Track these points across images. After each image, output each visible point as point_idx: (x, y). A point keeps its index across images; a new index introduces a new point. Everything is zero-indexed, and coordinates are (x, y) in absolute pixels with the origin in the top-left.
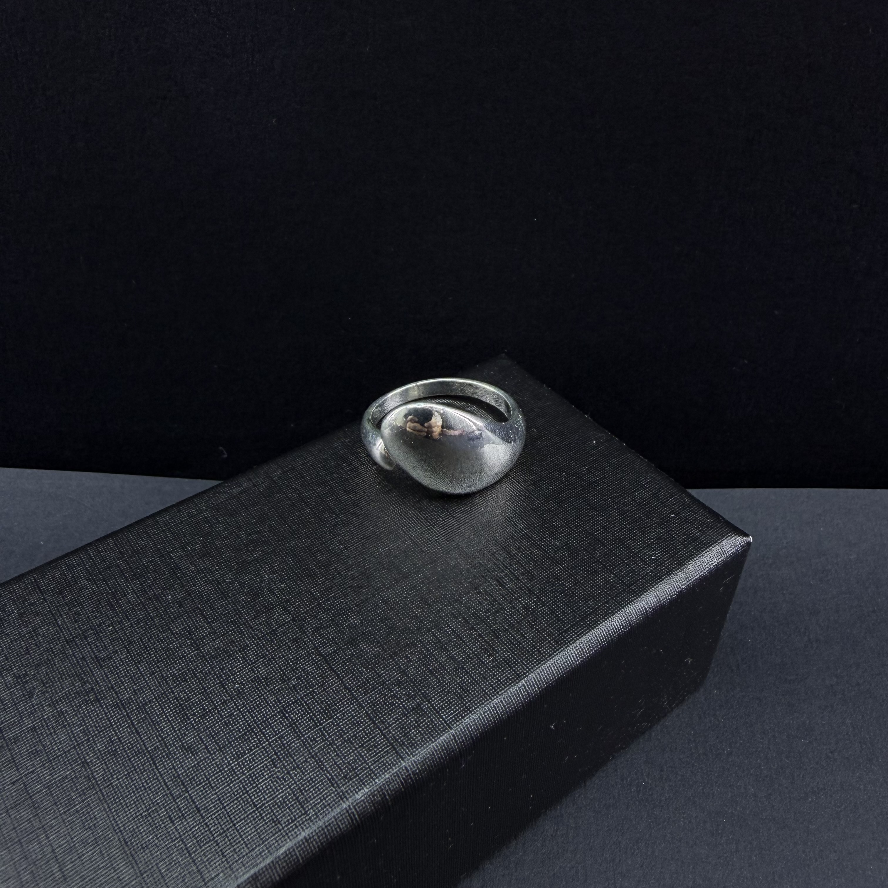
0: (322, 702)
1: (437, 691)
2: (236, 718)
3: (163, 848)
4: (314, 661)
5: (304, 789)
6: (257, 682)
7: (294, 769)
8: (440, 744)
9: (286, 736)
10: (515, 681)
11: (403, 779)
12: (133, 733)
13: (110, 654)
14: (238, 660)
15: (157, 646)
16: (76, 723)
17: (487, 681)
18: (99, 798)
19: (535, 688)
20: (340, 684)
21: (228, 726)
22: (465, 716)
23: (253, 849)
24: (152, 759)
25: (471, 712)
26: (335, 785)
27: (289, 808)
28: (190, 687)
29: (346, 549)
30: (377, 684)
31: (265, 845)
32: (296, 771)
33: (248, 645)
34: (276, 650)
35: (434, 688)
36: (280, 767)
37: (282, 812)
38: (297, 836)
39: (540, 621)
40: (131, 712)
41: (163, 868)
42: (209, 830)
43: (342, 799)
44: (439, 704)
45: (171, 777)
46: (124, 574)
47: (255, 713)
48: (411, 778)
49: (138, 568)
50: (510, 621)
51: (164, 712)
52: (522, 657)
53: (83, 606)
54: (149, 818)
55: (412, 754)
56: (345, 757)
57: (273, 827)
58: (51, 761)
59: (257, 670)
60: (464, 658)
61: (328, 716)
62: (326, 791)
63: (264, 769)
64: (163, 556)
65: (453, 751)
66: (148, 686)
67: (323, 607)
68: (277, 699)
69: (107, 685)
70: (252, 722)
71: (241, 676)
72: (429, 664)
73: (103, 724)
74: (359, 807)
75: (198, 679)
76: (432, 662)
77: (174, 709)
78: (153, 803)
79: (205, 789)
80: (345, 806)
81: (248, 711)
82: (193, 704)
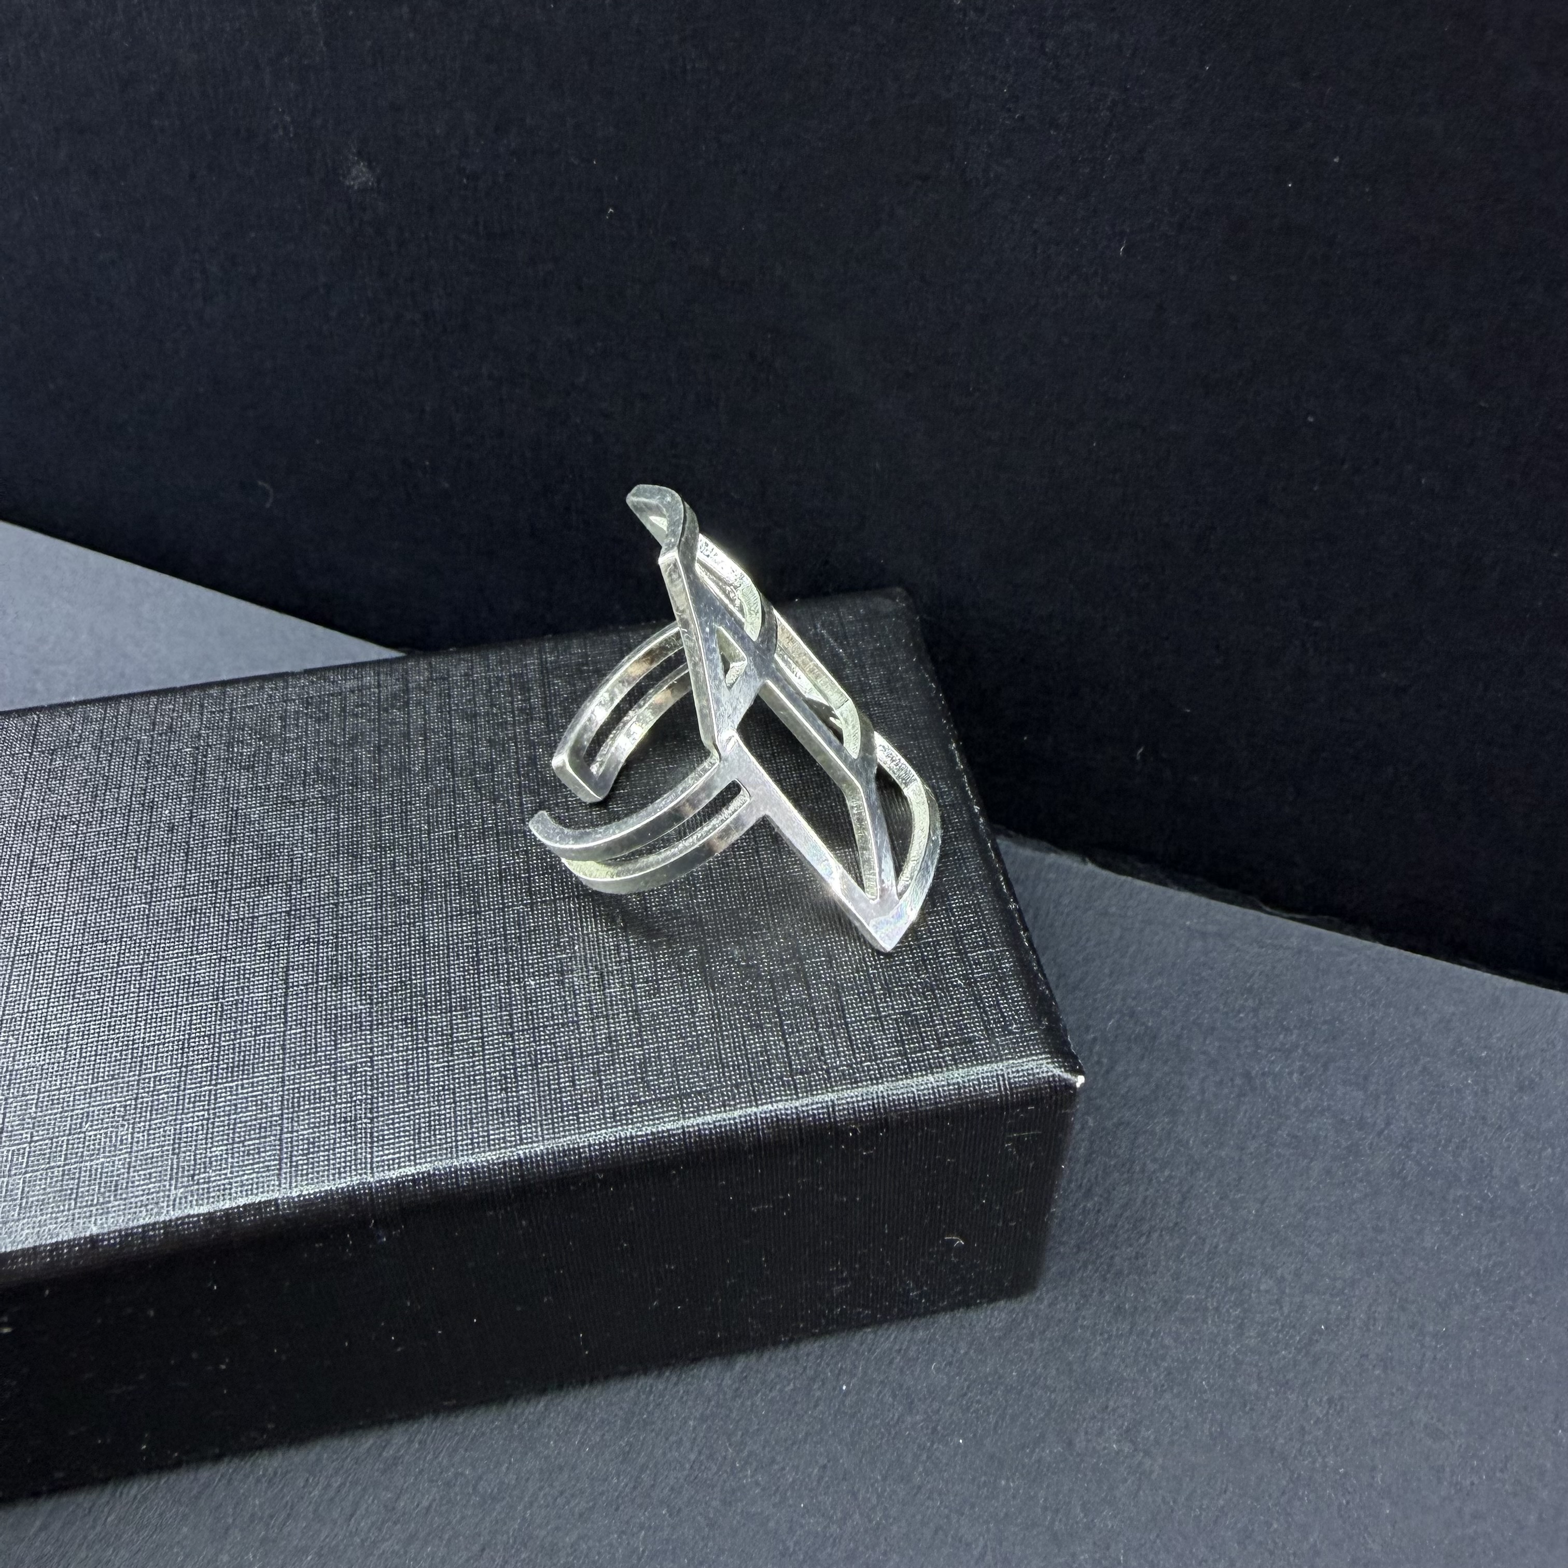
1: (394, 1109)
2: (125, 1024)
4: (272, 986)
6: (184, 984)
7: (143, 1132)
9: (166, 1079)
14: (184, 940)
15: (107, 876)
17: (472, 1128)
20: (279, 1037)
30: (325, 1060)
32: (143, 1136)
35: (393, 1104)
39: (615, 1069)
44: (383, 1131)
51: (54, 973)
56: (212, 1148)
59: (195, 967)
60: (464, 1077)
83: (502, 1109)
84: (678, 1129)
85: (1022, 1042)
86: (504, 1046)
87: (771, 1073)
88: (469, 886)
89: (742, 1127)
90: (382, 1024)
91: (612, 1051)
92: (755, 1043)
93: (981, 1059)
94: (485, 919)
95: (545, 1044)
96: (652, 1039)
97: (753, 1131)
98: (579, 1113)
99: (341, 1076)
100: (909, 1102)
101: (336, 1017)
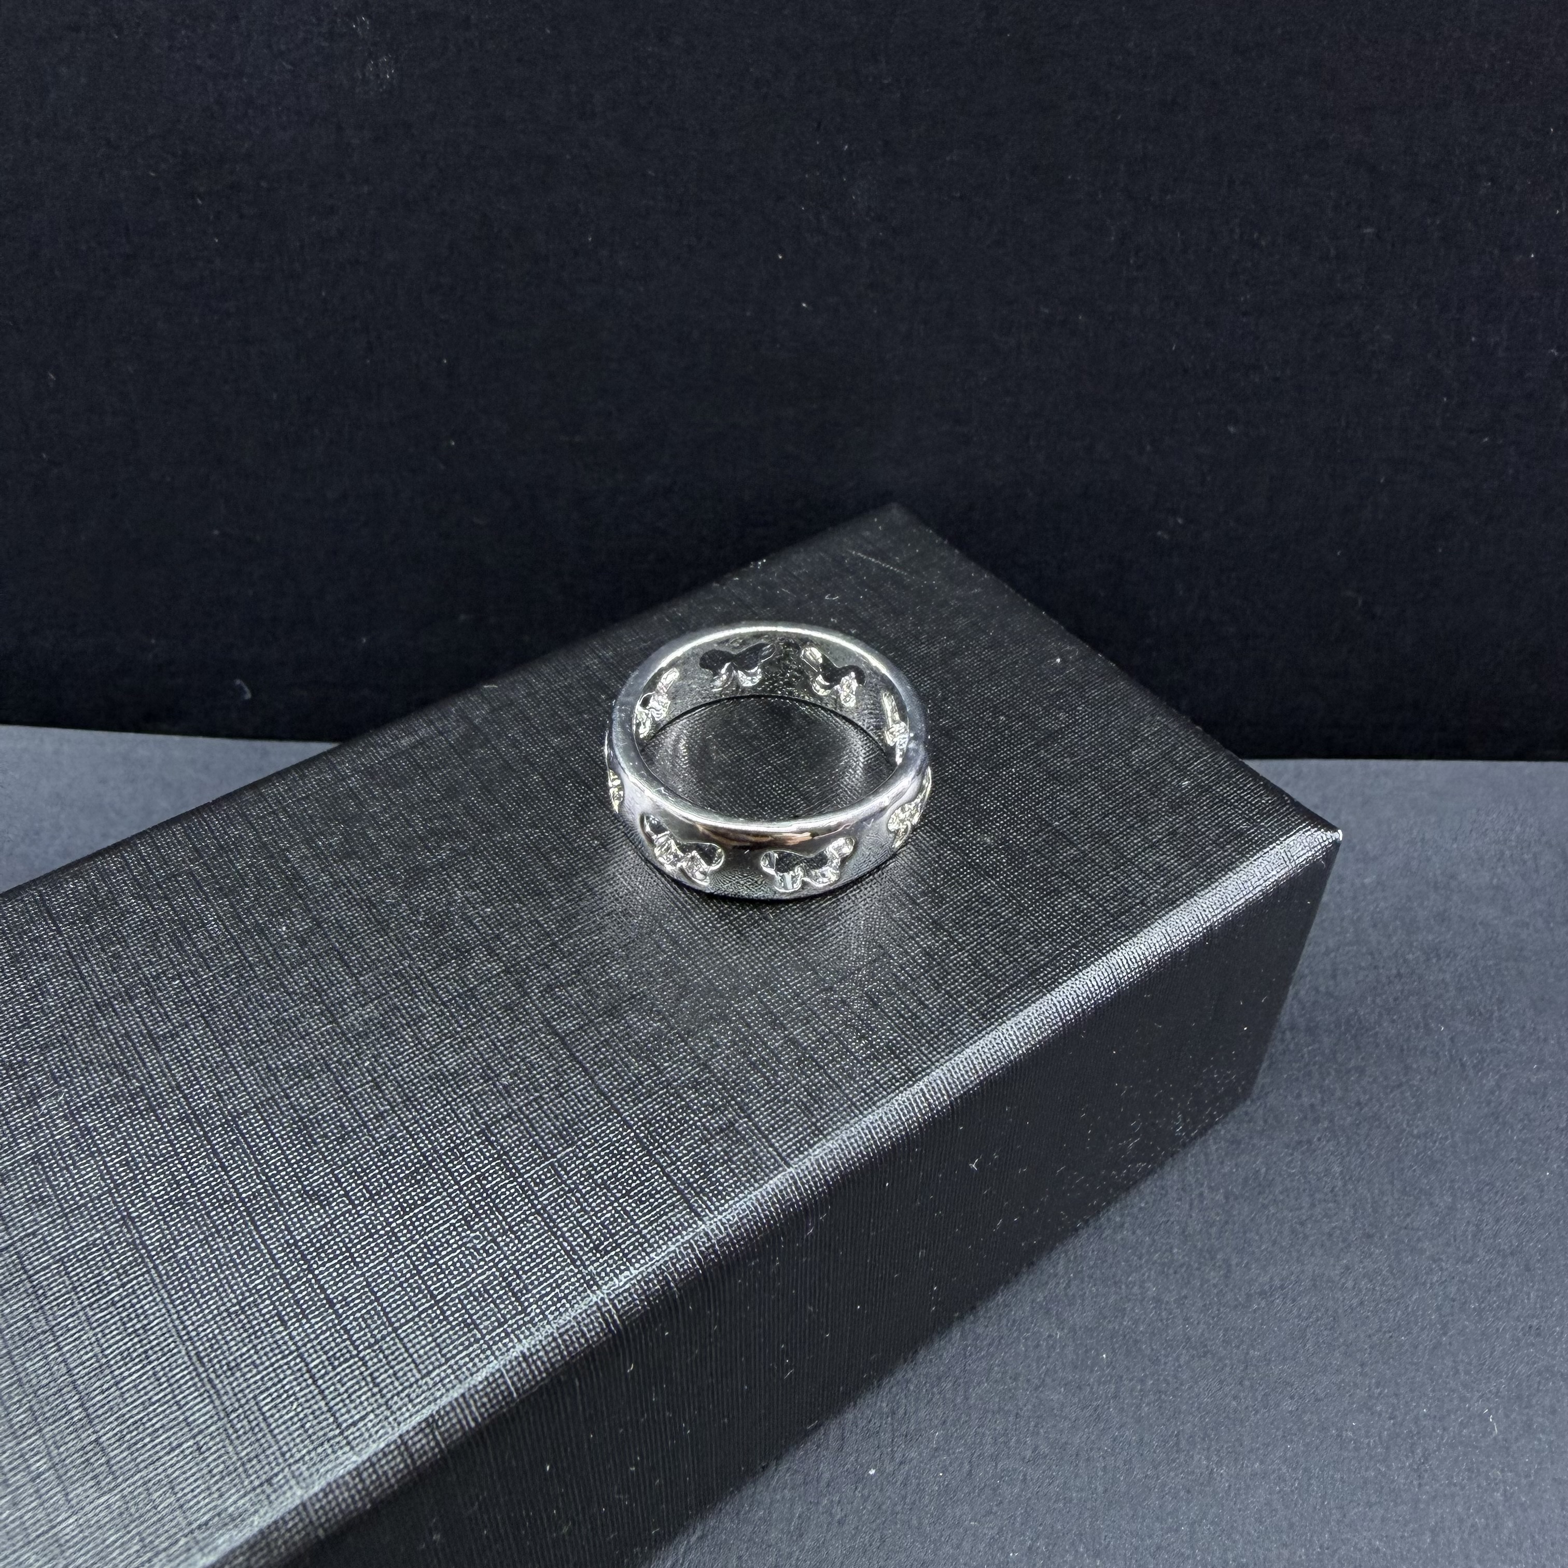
0: (556, 1117)
1: (764, 1099)
2: (400, 1143)
3: (266, 1368)
4: (543, 1044)
5: (522, 1268)
6: (440, 1081)
7: (505, 1233)
8: (768, 1193)
9: (491, 1175)
10: (906, 1082)
11: (701, 1252)
12: (215, 1168)
13: (175, 1028)
14: (405, 1040)
15: (260, 1014)
16: (113, 1148)
17: (857, 1082)
18: (153, 1280)
19: (943, 1095)
20: (589, 1085)
21: (386, 1157)
22: (815, 1143)
23: (429, 1373)
24: (249, 1214)
25: (825, 1137)
26: (578, 1263)
27: (493, 1302)
28: (318, 1087)
29: (604, 847)
30: (656, 1085)
31: (451, 1367)
32: (508, 1237)
33: (423, 1015)
34: (473, 1024)
35: (760, 1095)
36: (479, 1229)
37: (482, 1309)
38: (508, 1350)
39: (953, 977)
40: (212, 1130)
41: (267, 1404)
42: (350, 1338)
43: (590, 1287)
44: (768, 1122)
45: (281, 1245)
46: (201, 888)
47: (434, 1135)
48: (715, 1252)
49: (227, 877)
50: (898, 977)
51: (271, 1131)
52: (919, 1041)
53: (127, 944)
54: (242, 1317)
55: (717, 1208)
56: (595, 1214)
57: (465, 1334)
58: (66, 1215)
59: (440, 1059)
60: (813, 1042)
61: (566, 1142)
62: (562, 1273)
63: (450, 1233)
64: (272, 857)
65: (792, 1205)
66: (244, 1085)
67: (561, 950)
68: (476, 1110)
69: (169, 1083)
70: (429, 1150)
71: (411, 1070)
72: (751, 1052)
73: (160, 1151)
74: (620, 1302)
75: (333, 1073)
76: (756, 1049)
77: (290, 1126)
78: (249, 1290)
79: (342, 1267)
80: (595, 1299)
81: (422, 1130)
82: (324, 1117)
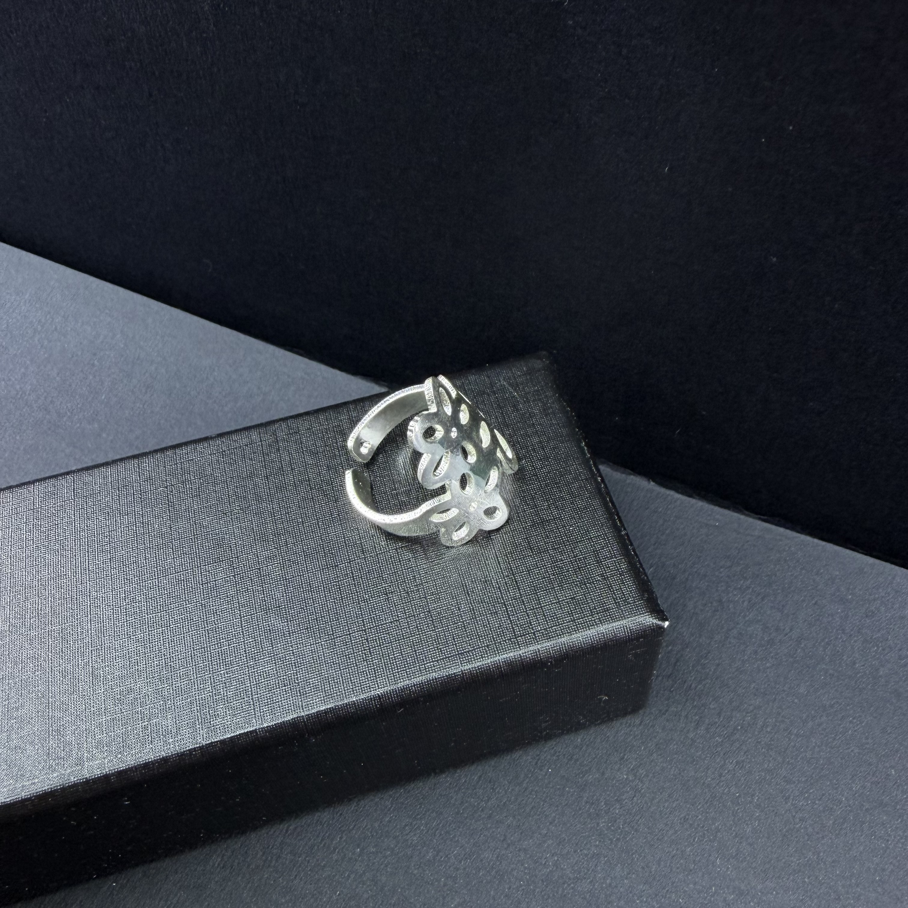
83: (366, 671)
84: (459, 672)
85: (635, 608)
86: (362, 638)
87: (505, 638)
88: (329, 551)
89: (493, 668)
90: (295, 632)
91: (419, 634)
92: (494, 623)
93: (614, 619)
94: (341, 569)
95: (383, 634)
96: (440, 626)
97: (498, 668)
98: (406, 669)
99: (278, 662)
100: (579, 645)
101: (270, 631)
